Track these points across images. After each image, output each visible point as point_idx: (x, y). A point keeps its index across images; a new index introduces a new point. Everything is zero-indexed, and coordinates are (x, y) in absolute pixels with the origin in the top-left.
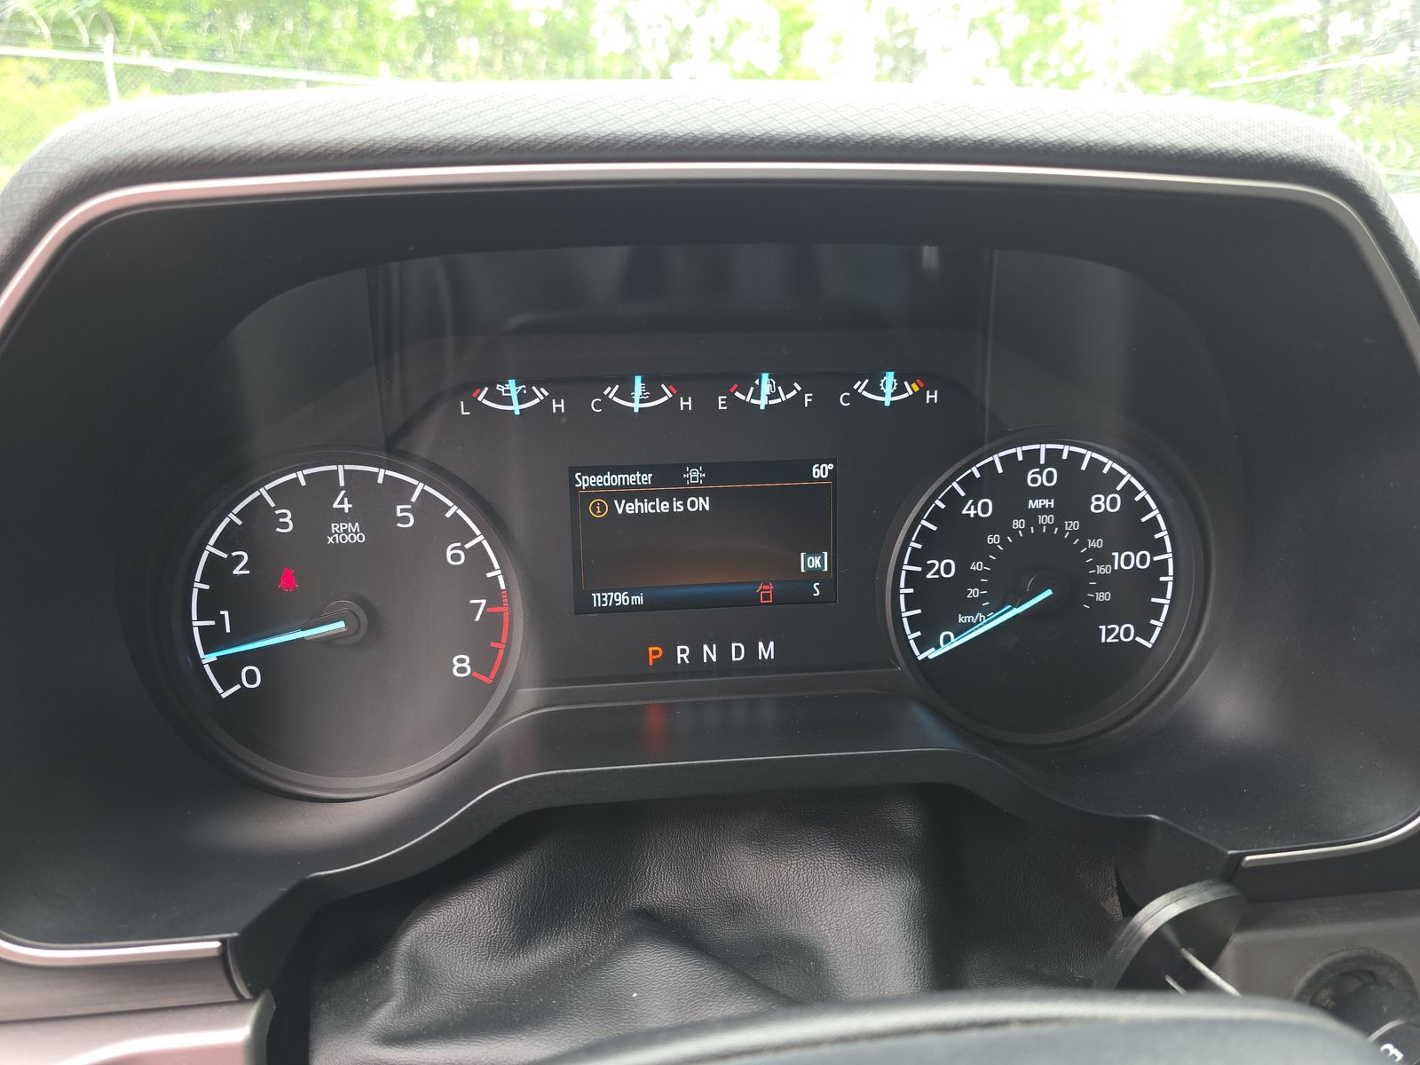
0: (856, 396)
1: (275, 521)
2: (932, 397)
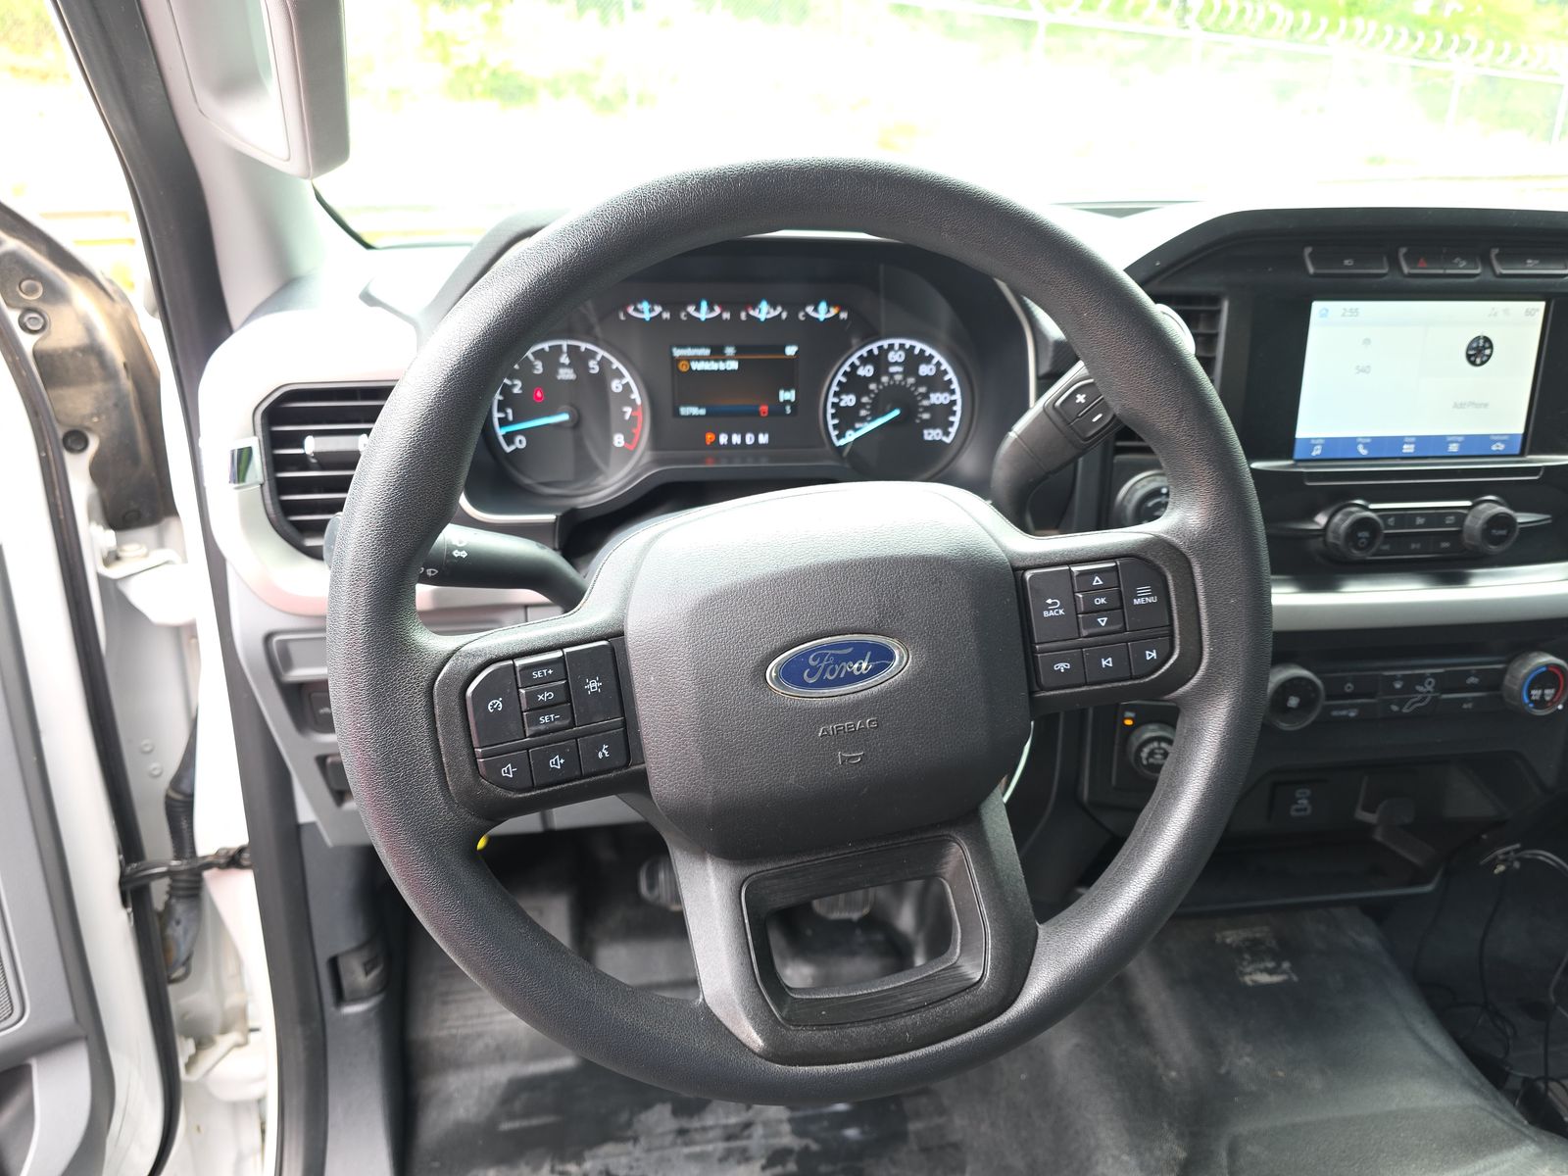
0: (807, 314)
1: (533, 366)
2: (844, 315)
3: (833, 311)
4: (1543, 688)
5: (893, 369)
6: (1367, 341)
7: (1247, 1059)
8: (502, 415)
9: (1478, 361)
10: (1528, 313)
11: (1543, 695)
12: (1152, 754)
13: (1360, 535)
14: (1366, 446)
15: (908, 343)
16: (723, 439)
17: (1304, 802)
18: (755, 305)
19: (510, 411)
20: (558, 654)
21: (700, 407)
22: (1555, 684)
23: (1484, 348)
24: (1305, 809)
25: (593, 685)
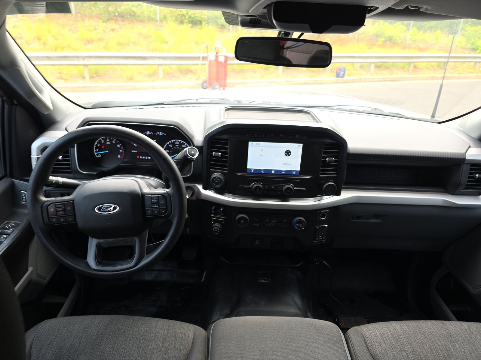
0: (157, 134)
1: (102, 141)
2: (165, 134)
3: (163, 134)
4: (299, 224)
5: (176, 146)
6: (262, 150)
7: (250, 297)
8: (96, 150)
9: (288, 155)
10: (299, 146)
11: (299, 225)
12: (215, 229)
13: (257, 189)
14: (263, 171)
15: (180, 141)
16: (141, 157)
17: (258, 243)
18: (146, 132)
19: (97, 150)
20: (64, 203)
21: (136, 151)
22: (302, 224)
23: (289, 153)
24: (258, 244)
25: (69, 208)
